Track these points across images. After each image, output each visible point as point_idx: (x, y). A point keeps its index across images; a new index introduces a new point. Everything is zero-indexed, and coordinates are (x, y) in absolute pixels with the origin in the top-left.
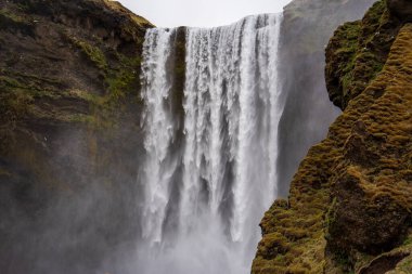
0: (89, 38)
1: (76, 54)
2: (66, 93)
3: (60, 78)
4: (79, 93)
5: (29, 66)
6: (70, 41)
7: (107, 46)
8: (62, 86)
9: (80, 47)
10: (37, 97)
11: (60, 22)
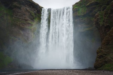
0: (31, 10)
1: (29, 13)
2: (27, 22)
3: (26, 19)
4: (30, 22)
5: (20, 16)
6: (28, 11)
7: (35, 12)
8: (26, 20)
9: (30, 12)
10: (22, 23)
11: (26, 6)
